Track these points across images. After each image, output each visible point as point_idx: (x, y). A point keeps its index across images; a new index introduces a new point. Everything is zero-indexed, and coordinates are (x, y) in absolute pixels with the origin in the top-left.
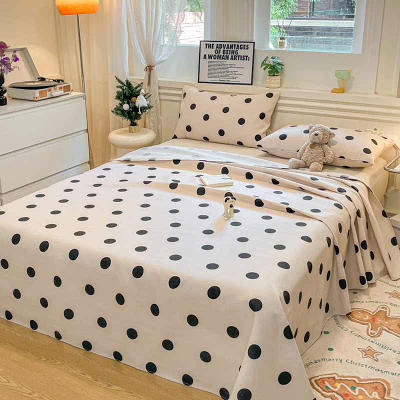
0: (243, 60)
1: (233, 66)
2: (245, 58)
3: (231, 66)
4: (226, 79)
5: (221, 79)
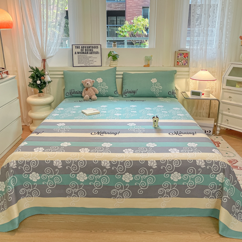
1: (91, 57)
2: (97, 53)
4: (88, 64)
5: (86, 64)
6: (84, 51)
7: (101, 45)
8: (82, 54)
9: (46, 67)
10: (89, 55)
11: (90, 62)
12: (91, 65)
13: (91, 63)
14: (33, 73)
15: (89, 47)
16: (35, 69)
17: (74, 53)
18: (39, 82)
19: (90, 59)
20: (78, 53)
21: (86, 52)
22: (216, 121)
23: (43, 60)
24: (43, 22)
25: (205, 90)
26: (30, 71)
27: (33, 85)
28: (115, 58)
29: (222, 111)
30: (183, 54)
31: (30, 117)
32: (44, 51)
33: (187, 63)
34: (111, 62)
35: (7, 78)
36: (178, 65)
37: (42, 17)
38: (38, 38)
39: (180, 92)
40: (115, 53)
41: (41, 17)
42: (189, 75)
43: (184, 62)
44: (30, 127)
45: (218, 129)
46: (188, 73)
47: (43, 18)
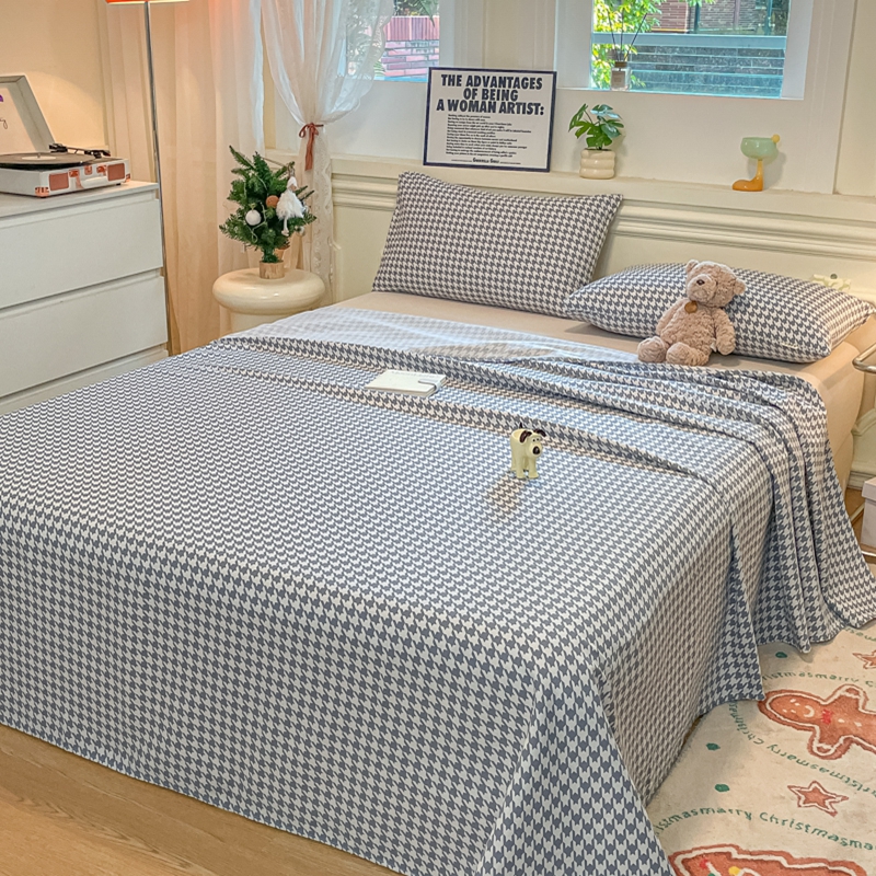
0: (529, 113)
1: (506, 127)
2: (534, 108)
3: (501, 128)
4: (488, 158)
5: (478, 157)
6: (479, 98)
7: (555, 74)
8: (466, 113)
11: (498, 149)
12: (502, 161)
13: (504, 154)
14: (242, 178)
15: (502, 81)
16: (252, 161)
17: (434, 104)
18: (253, 217)
19: (499, 135)
20: (453, 105)
21: (484, 103)
23: (307, 126)
34: (582, 156)
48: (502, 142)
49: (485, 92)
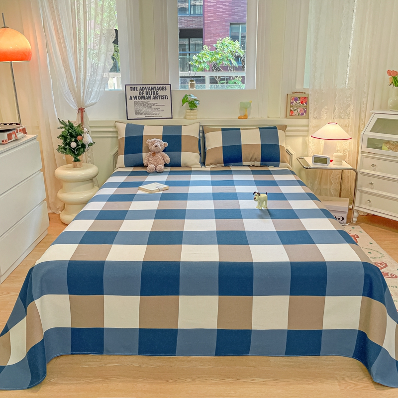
0: (163, 99)
1: (156, 104)
2: (164, 97)
3: (154, 104)
4: (151, 116)
5: (147, 116)
6: (145, 94)
7: (170, 85)
8: (141, 100)
9: (85, 120)
10: (152, 101)
11: (154, 112)
12: (156, 116)
13: (156, 114)
14: (64, 130)
15: (152, 89)
16: (68, 124)
17: (128, 98)
18: (73, 145)
19: (153, 107)
20: (135, 98)
21: (147, 96)
22: (352, 202)
23: (79, 109)
24: (79, 50)
25: (335, 154)
26: (59, 127)
27: (65, 149)
28: (193, 105)
29: (361, 186)
30: (299, 98)
31: (61, 201)
32: (82, 95)
33: (305, 112)
34: (186, 112)
35: (25, 139)
36: (291, 115)
37: (78, 42)
38: (71, 75)
39: (294, 158)
40: (193, 97)
41: (75, 42)
42: (308, 131)
43: (301, 111)
44: (61, 216)
45: (355, 214)
46: (306, 128)
47: (80, 43)
48: (155, 110)
49: (146, 92)
